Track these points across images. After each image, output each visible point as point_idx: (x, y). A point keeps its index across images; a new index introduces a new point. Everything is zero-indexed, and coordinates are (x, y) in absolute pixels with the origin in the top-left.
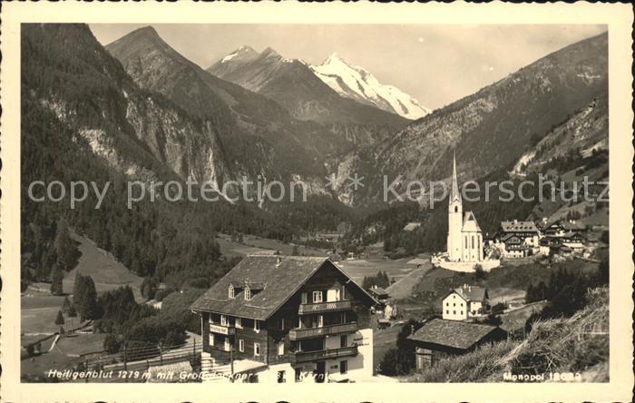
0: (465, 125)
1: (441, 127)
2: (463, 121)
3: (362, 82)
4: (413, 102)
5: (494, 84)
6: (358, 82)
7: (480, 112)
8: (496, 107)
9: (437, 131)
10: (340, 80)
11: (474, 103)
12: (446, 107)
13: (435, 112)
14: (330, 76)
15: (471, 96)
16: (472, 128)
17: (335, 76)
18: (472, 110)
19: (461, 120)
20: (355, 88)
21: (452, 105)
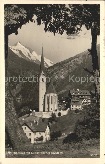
0: (69, 69)
1: (59, 70)
2: (69, 67)
3: (30, 54)
4: (50, 62)
5: (82, 53)
6: (28, 53)
7: (76, 64)
8: (82, 62)
9: (58, 71)
10: (20, 52)
11: (73, 60)
12: (62, 62)
13: (57, 64)
14: (17, 50)
15: (72, 58)
16: (72, 71)
17: (19, 50)
18: (73, 63)
19: (68, 67)
20: (27, 56)
21: (64, 61)
